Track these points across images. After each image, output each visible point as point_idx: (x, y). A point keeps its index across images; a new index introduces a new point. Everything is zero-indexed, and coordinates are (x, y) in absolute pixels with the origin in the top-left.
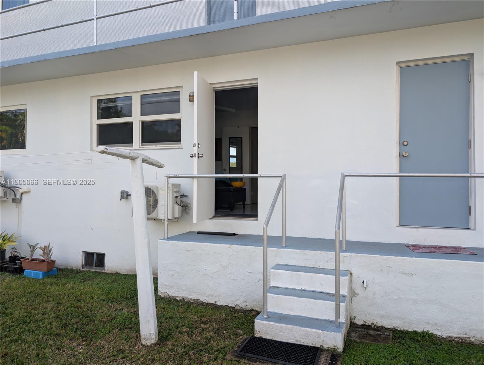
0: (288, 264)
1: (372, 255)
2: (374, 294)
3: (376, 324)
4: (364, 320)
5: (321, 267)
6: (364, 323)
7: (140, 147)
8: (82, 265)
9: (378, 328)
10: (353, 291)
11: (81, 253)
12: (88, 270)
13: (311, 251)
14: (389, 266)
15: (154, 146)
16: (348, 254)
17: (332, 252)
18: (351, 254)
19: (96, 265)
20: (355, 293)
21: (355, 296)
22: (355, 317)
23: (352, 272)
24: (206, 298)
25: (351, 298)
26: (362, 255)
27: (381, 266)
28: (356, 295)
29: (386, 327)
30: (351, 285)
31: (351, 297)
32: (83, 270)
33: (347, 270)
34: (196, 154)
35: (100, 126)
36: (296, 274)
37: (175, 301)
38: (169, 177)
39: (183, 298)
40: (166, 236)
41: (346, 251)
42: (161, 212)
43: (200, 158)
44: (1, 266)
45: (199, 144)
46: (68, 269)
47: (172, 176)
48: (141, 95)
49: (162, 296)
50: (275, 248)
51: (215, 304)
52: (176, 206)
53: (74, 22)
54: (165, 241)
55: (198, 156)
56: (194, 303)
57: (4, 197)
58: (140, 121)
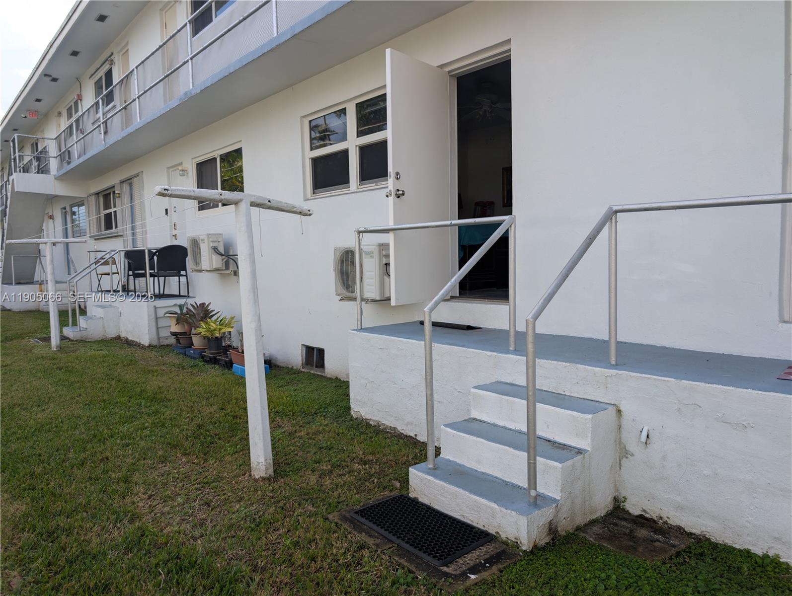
0: (514, 383)
1: (663, 378)
2: (664, 458)
3: (666, 519)
4: (644, 508)
5: (567, 394)
6: (643, 513)
7: (358, 188)
8: (302, 363)
9: (672, 528)
10: (622, 446)
11: (300, 346)
12: (308, 371)
13: (550, 361)
14: (695, 404)
15: (374, 184)
16: (614, 372)
17: (585, 365)
18: (620, 372)
19: (316, 365)
20: (626, 450)
21: (627, 457)
22: (625, 498)
23: (622, 408)
24: (404, 427)
25: (620, 461)
26: (641, 375)
27: (677, 402)
28: (629, 456)
29: (686, 530)
30: (620, 434)
31: (619, 457)
32: (303, 370)
33: (612, 403)
34: (390, 190)
35: (316, 161)
36: (508, 400)
37: (365, 426)
38: (360, 232)
39: (378, 422)
40: (359, 326)
41: (616, 366)
42: (366, 288)
43: (402, 197)
44: (215, 358)
45: (397, 174)
46: (288, 368)
47: (363, 229)
48: (357, 104)
49: (355, 416)
50: (494, 352)
51: (416, 439)
52: (386, 278)
53: (255, 8)
54: (355, 332)
55: (396, 194)
56: (390, 433)
57: (224, 268)
58: (357, 146)
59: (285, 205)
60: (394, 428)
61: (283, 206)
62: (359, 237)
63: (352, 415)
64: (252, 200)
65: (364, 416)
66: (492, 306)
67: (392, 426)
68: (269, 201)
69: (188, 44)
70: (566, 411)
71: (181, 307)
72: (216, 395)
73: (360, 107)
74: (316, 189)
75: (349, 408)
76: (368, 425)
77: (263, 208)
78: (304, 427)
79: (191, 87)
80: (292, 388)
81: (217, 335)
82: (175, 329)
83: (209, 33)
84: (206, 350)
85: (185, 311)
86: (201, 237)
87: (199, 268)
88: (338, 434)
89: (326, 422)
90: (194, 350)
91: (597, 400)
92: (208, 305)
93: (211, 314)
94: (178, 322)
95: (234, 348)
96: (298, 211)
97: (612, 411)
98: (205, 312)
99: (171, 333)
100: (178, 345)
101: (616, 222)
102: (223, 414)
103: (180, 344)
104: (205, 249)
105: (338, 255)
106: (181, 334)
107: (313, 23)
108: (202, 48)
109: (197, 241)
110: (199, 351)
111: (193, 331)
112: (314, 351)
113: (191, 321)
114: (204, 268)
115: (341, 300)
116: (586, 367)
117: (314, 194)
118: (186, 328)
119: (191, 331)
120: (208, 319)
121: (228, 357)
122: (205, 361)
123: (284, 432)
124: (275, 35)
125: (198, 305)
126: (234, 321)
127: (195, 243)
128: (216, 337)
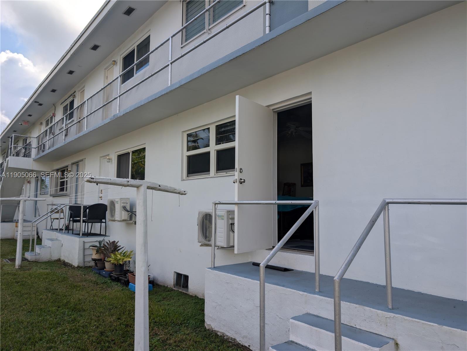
0: (319, 315)
1: (429, 323)
5: (358, 327)
7: (215, 175)
8: (174, 284)
11: (173, 272)
12: (177, 289)
13: (345, 302)
14: (454, 345)
15: (225, 173)
16: (392, 315)
17: (370, 308)
18: (397, 316)
19: (183, 286)
23: (399, 342)
24: (241, 339)
26: (412, 319)
27: (441, 342)
32: (174, 289)
33: (391, 337)
34: (236, 179)
35: (189, 158)
36: (316, 330)
37: (214, 336)
38: (216, 204)
39: (223, 334)
40: (213, 265)
41: (392, 310)
42: (218, 239)
43: (243, 184)
44: (118, 278)
45: (241, 169)
46: (165, 286)
47: (218, 202)
48: (216, 126)
49: (207, 328)
50: (305, 292)
51: (249, 348)
52: (231, 233)
53: (158, 70)
54: (210, 270)
55: (240, 182)
56: (231, 342)
57: (129, 219)
58: (215, 150)
59: (169, 188)
60: (234, 339)
61: (168, 189)
62: (215, 207)
63: (206, 327)
64: (148, 185)
65: (214, 329)
66: (300, 255)
67: (233, 337)
68: (159, 186)
69: (118, 88)
70: (359, 343)
71: (100, 242)
72: (116, 307)
73: (218, 127)
74: (189, 174)
75: (203, 321)
76: (217, 335)
77: (155, 190)
78: (173, 335)
79: (118, 112)
80: (167, 303)
81: (121, 263)
82: (95, 256)
83: (131, 83)
84: (113, 272)
85: (102, 245)
86: (116, 200)
87: (113, 219)
88: (196, 342)
89: (188, 332)
90: (105, 271)
91: (380, 334)
92: (117, 243)
93: (118, 249)
94: (97, 252)
95: (131, 272)
96: (178, 192)
97: (392, 343)
98: (114, 247)
99: (92, 259)
100: (96, 267)
101: (388, 210)
102: (119, 323)
103: (97, 267)
104: (118, 207)
105: (201, 216)
106: (98, 260)
107: (192, 79)
108: (126, 90)
109: (114, 202)
110: (109, 273)
111: (106, 259)
112: (182, 276)
113: (105, 253)
114: (116, 219)
115: (201, 246)
116: (371, 309)
117: (187, 177)
118: (102, 256)
119: (105, 259)
120: (116, 252)
121: (126, 277)
122: (112, 279)
123: (159, 340)
124: (169, 85)
125: (111, 242)
126: (132, 253)
127: (113, 203)
128: (120, 264)
